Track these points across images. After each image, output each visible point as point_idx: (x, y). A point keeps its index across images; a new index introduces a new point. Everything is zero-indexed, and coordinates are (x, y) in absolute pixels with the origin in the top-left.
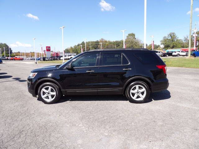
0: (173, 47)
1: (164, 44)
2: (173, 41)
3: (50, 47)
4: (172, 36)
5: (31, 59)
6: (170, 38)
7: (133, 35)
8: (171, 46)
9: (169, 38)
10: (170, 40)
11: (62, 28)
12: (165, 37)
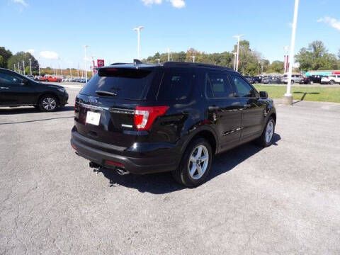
0: (316, 68)
1: (300, 62)
2: (317, 56)
3: (103, 61)
4: (317, 47)
5: (73, 81)
6: (312, 51)
7: (245, 43)
8: (313, 66)
9: (310, 51)
10: (312, 54)
11: (138, 29)
12: (303, 49)
